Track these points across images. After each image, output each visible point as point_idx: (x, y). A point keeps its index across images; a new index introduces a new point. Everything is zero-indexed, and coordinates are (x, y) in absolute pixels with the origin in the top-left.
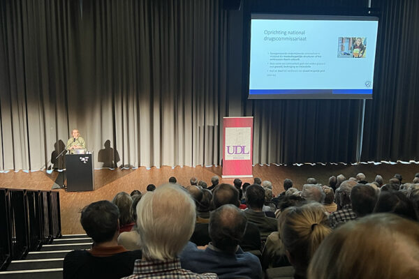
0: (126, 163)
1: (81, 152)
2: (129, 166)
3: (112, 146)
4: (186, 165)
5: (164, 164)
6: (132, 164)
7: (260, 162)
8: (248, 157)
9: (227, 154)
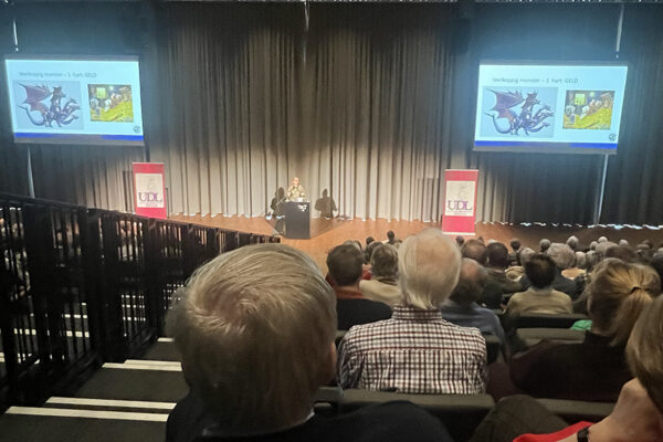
0: (342, 214)
1: (300, 200)
2: (344, 216)
3: (329, 195)
4: (403, 218)
5: (381, 216)
6: (347, 214)
7: (483, 220)
8: (470, 214)
9: (447, 209)
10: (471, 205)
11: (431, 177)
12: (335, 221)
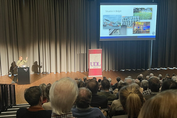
5: (62, 71)
7: (105, 69)
8: (100, 67)
9: (90, 66)
10: (100, 63)
11: (83, 53)
12: (42, 75)
